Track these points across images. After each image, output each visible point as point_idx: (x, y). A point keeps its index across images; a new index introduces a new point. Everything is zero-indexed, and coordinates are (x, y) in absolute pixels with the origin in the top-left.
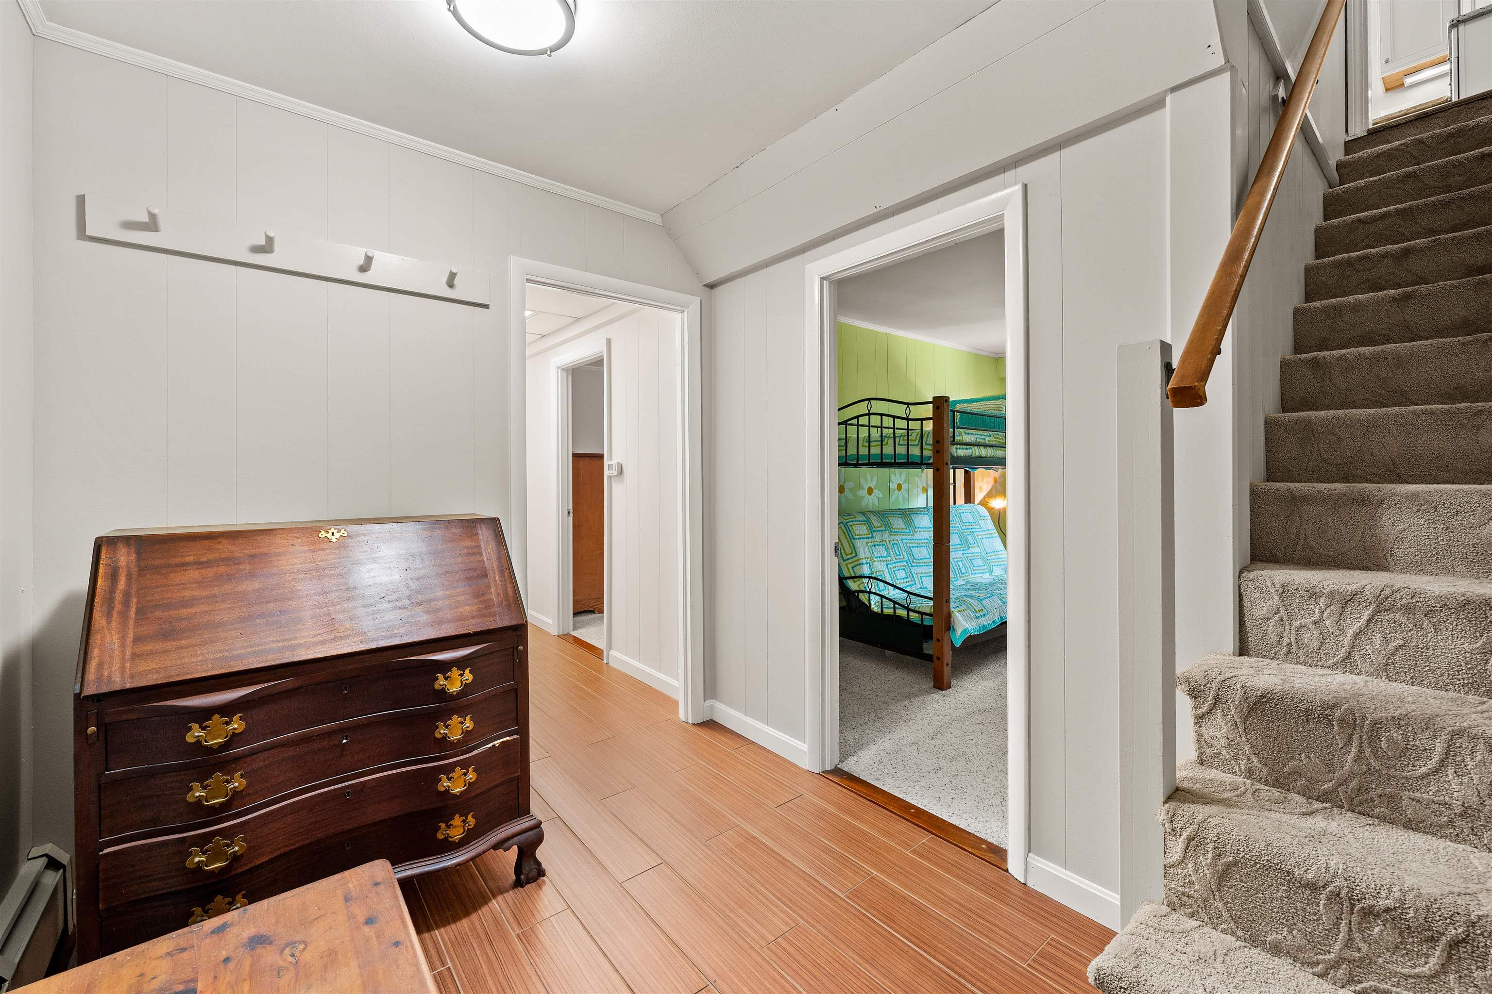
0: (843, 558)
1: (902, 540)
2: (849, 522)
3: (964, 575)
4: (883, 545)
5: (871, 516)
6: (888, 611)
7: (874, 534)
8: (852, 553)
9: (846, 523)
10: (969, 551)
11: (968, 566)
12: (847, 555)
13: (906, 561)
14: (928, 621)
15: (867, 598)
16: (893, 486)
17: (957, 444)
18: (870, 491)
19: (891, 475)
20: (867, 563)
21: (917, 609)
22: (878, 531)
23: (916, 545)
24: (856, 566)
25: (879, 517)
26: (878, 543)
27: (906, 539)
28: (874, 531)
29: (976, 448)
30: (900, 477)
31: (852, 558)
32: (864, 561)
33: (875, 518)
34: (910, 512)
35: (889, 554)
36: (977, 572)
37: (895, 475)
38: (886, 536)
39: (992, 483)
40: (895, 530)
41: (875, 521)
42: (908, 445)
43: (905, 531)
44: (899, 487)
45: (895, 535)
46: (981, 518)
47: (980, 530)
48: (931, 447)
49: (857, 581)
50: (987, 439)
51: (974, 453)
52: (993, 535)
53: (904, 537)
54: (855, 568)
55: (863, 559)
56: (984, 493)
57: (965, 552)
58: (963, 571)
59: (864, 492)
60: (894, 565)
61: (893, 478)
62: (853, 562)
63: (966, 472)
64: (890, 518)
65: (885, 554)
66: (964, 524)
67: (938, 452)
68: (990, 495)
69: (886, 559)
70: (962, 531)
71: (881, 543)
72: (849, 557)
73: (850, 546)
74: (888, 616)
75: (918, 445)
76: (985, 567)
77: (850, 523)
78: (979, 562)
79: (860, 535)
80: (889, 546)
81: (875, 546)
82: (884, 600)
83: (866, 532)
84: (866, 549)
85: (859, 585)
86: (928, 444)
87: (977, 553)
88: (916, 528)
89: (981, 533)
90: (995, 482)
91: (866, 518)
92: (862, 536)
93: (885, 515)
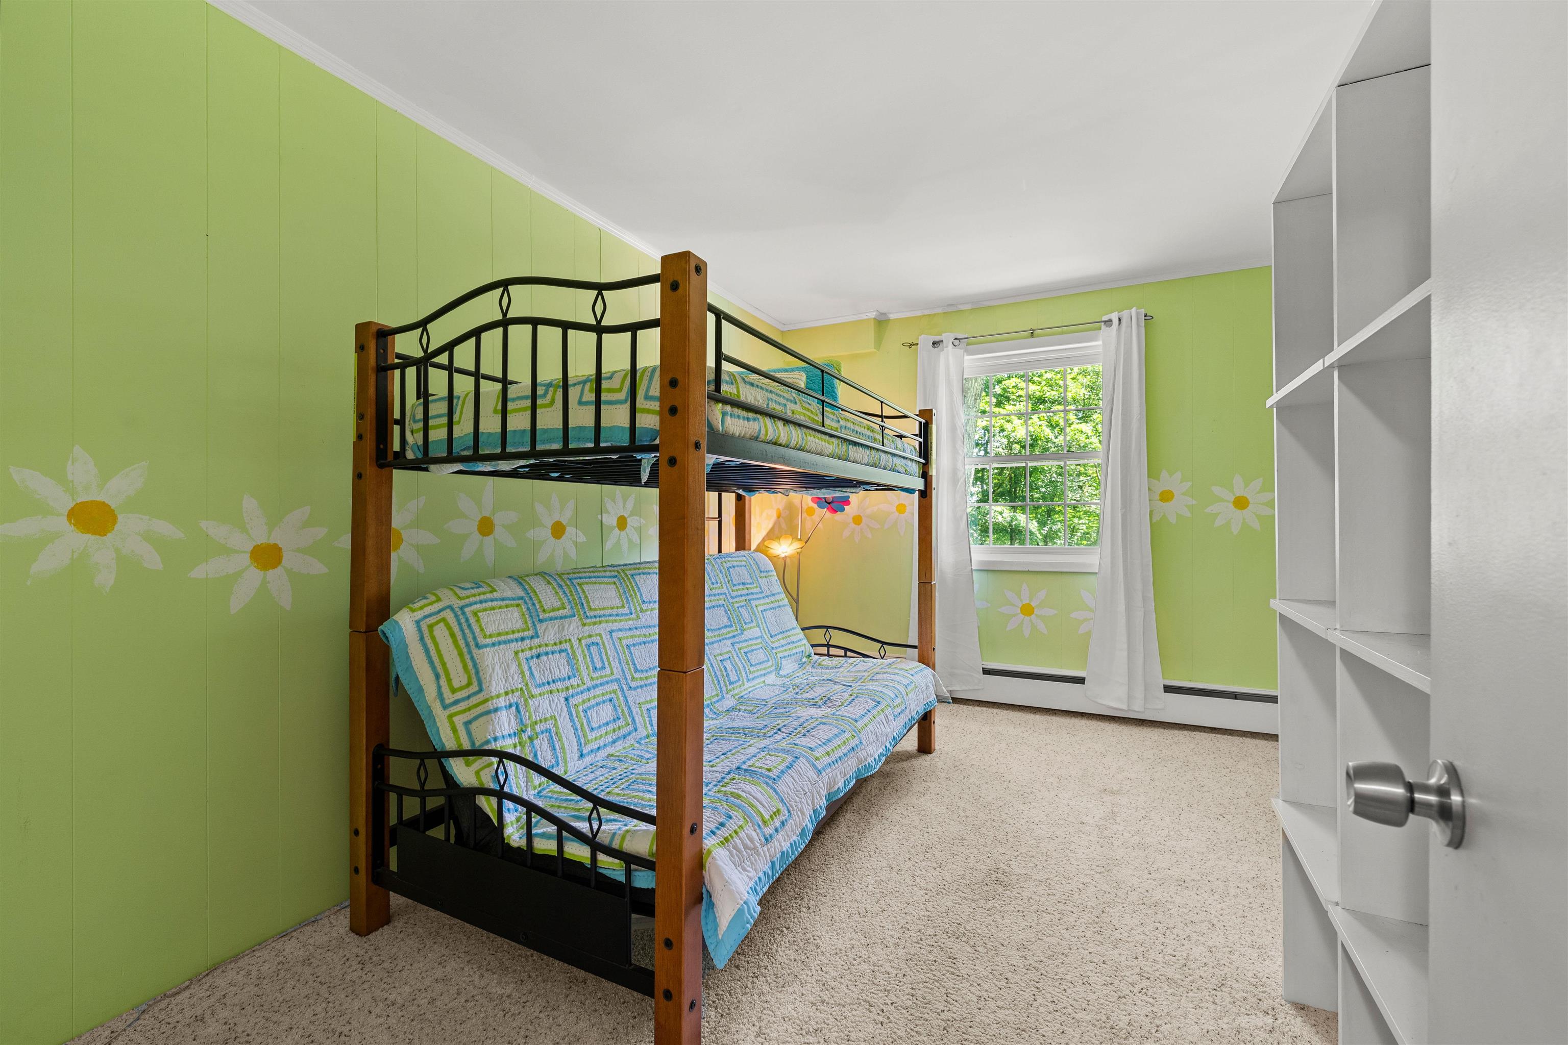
0: (442, 700)
1: (611, 632)
2: (471, 605)
3: (735, 685)
4: (561, 651)
5: (538, 585)
6: (545, 846)
7: (541, 628)
8: (469, 684)
9: (462, 608)
10: (743, 637)
11: (741, 666)
12: (454, 691)
13: (618, 680)
14: (643, 880)
15: (495, 806)
16: (610, 520)
17: (726, 401)
18: (558, 530)
19: (606, 499)
20: (510, 706)
21: (616, 845)
22: (551, 619)
23: (642, 639)
24: (476, 718)
25: (560, 586)
26: (549, 649)
27: (620, 630)
28: (541, 621)
29: (768, 421)
30: (624, 504)
31: (469, 697)
32: (502, 702)
33: (549, 589)
34: (633, 572)
35: (575, 671)
36: (756, 674)
37: (614, 501)
38: (573, 628)
39: (774, 518)
40: (597, 613)
41: (547, 596)
42: (598, 403)
43: (621, 611)
44: (622, 523)
45: (595, 624)
46: (763, 575)
47: (760, 596)
48: (656, 406)
49: (475, 761)
50: (790, 406)
51: (763, 432)
52: (781, 603)
53: (615, 626)
54: (473, 726)
55: (498, 696)
56: (764, 533)
57: (737, 639)
58: (733, 678)
59: (545, 533)
60: (585, 696)
61: (609, 505)
62: (469, 709)
63: (739, 498)
64: (586, 587)
65: (565, 671)
66: (734, 588)
67: (673, 411)
68: (773, 535)
69: (567, 683)
70: (731, 601)
71: (557, 648)
72: (459, 695)
73: (465, 667)
74: (546, 857)
75: (626, 401)
76: (770, 664)
77: (475, 607)
78: (760, 655)
79: (499, 635)
80: (579, 653)
81: (538, 656)
82: (535, 818)
83: (519, 624)
84: (514, 667)
85: (477, 773)
86: (652, 398)
87: (756, 638)
88: (644, 602)
89: (762, 601)
90: (779, 517)
91: (525, 590)
92: (503, 638)
93: (575, 581)
